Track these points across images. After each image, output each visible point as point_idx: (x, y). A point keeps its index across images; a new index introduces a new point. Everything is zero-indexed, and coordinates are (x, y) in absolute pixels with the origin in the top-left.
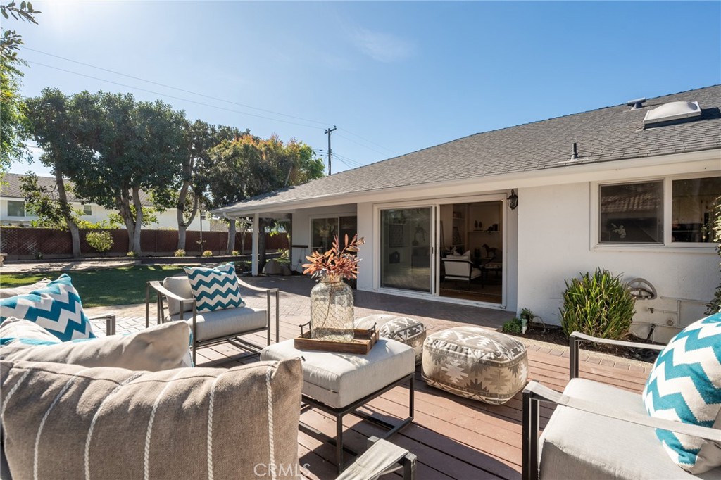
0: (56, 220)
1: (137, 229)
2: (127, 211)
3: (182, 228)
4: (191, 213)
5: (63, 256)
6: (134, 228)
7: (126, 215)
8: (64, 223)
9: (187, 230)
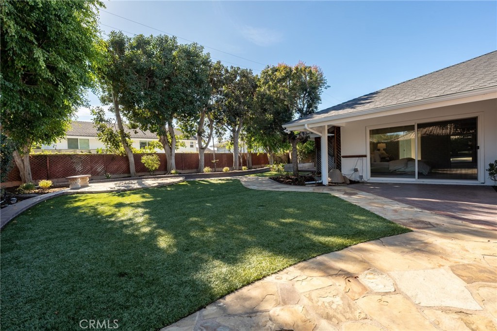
0: (117, 146)
1: (173, 153)
2: (165, 138)
3: (202, 150)
4: (207, 139)
5: (122, 175)
6: (171, 151)
7: (165, 142)
8: (122, 149)
9: (205, 152)
